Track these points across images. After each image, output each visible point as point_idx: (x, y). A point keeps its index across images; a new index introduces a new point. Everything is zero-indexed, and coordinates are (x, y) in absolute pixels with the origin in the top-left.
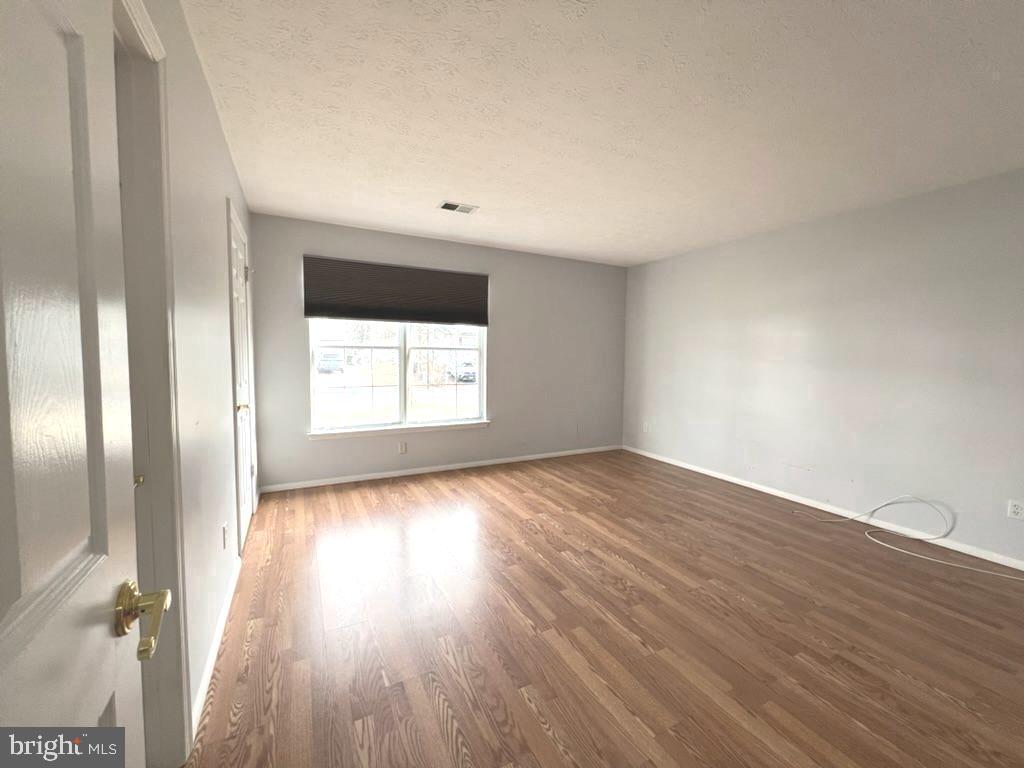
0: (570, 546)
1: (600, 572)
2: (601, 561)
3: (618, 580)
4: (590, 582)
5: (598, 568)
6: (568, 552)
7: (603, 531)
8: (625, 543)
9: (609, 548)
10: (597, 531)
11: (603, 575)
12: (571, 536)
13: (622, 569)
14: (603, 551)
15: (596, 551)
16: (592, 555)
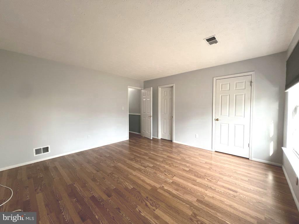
0: (152, 168)
1: (141, 163)
2: (141, 165)
3: (137, 162)
4: (143, 160)
5: (142, 164)
6: (151, 166)
7: (143, 177)
8: (134, 173)
9: (140, 170)
10: (145, 177)
11: (140, 162)
12: (153, 172)
13: (136, 164)
14: (141, 168)
15: (143, 168)
16: (144, 166)
